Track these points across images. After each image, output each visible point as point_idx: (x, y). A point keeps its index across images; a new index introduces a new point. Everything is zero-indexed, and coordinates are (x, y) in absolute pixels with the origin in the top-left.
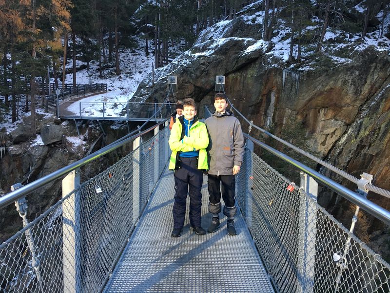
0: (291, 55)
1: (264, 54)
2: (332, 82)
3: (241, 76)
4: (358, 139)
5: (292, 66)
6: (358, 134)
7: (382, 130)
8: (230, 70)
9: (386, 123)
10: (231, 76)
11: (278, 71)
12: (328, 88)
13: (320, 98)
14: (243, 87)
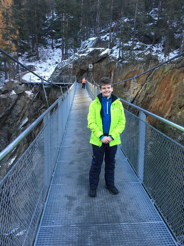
0: (119, 56)
1: (109, 55)
2: (135, 68)
3: (99, 65)
4: (146, 91)
5: (120, 61)
6: (145, 89)
7: (154, 87)
8: (95, 62)
9: (156, 84)
10: (95, 64)
11: (114, 63)
12: (134, 70)
13: (131, 74)
14: (100, 69)
